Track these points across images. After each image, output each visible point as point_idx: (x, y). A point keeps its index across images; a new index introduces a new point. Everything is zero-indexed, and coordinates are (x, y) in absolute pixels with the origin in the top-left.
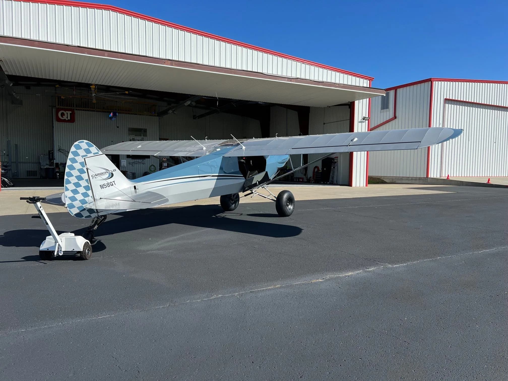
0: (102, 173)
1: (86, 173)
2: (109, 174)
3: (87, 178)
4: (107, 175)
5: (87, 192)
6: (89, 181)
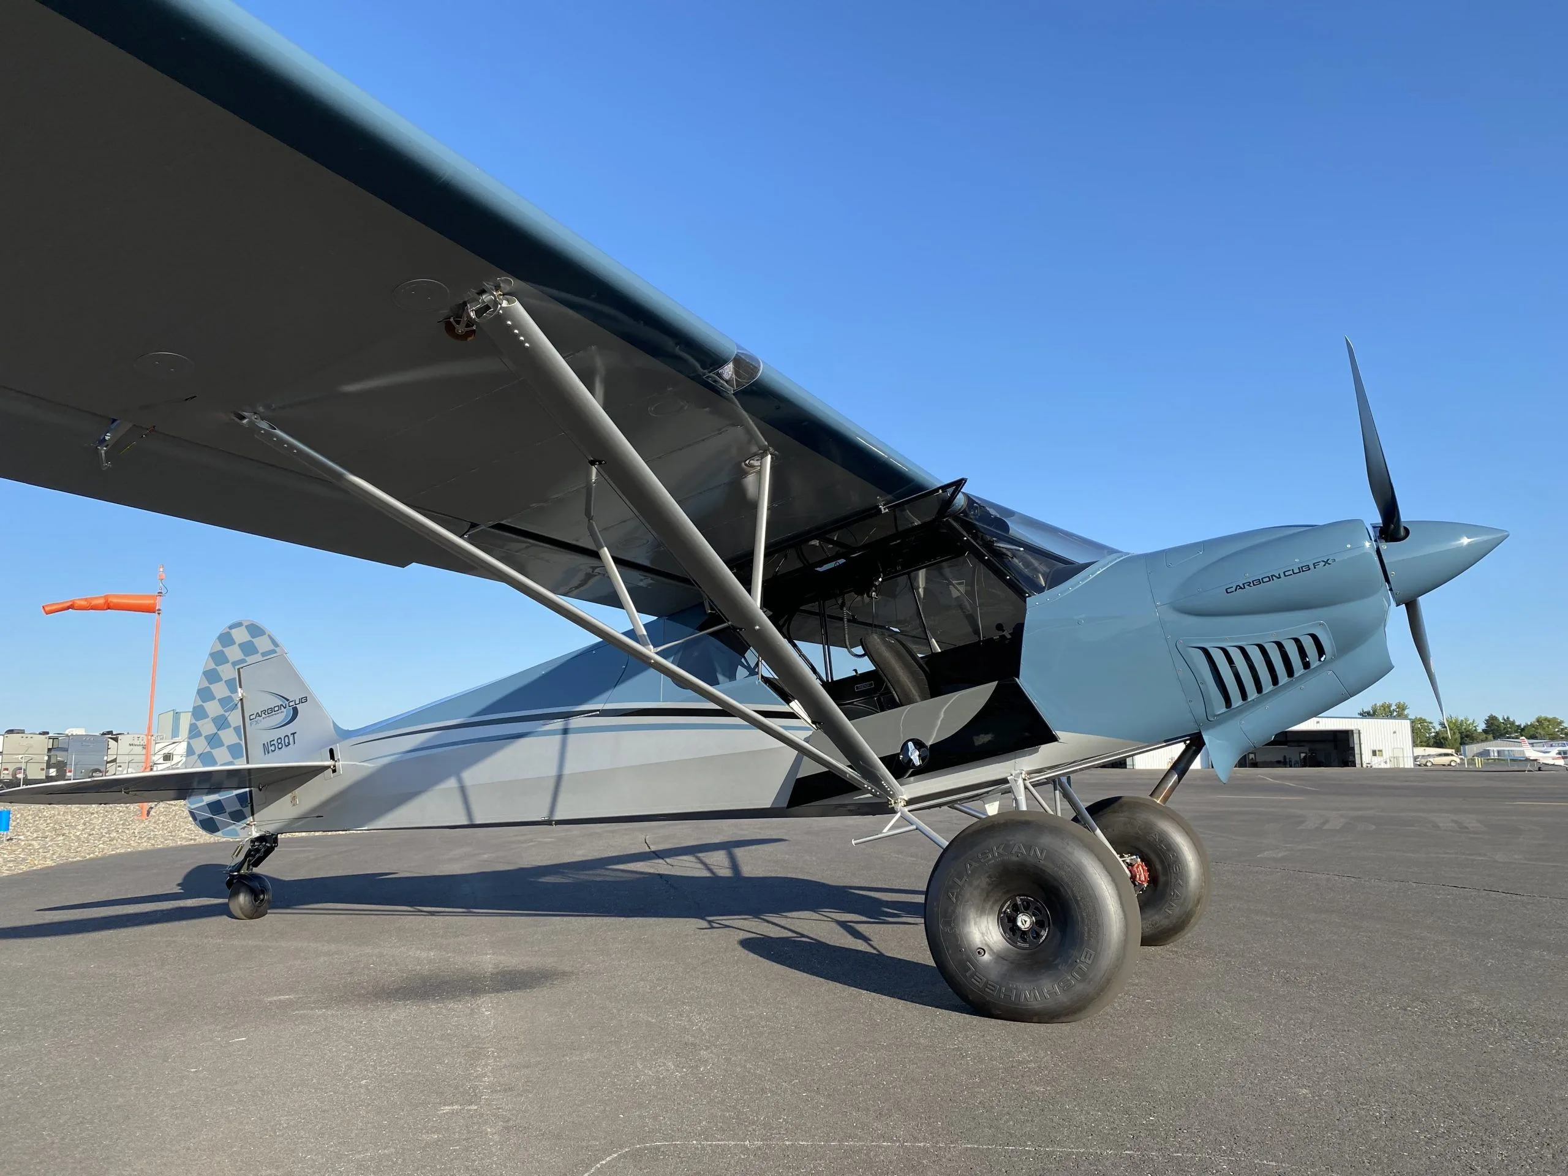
0: (272, 710)
1: (238, 708)
2: (288, 711)
3: (239, 722)
4: (282, 716)
5: (235, 761)
6: (242, 731)
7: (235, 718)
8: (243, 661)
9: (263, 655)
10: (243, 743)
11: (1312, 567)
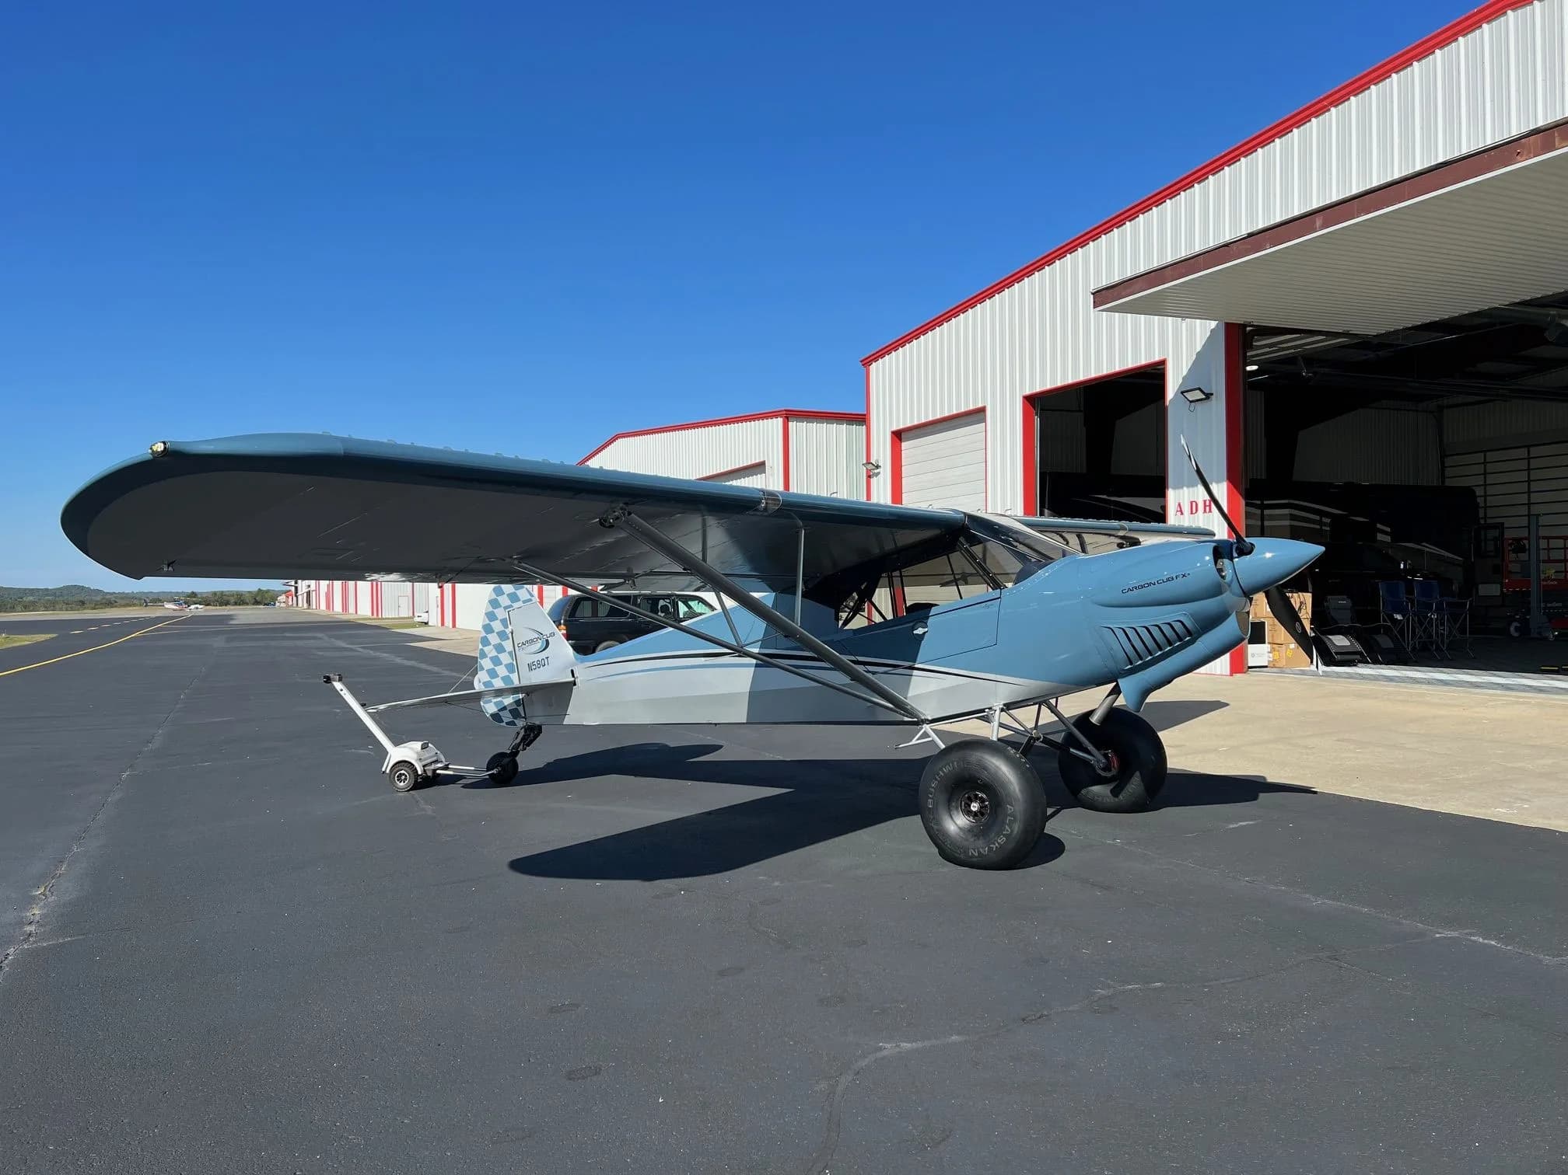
0: (532, 640)
1: (508, 638)
2: (543, 642)
3: (511, 649)
4: (539, 645)
5: (511, 675)
6: (513, 655)
7: (508, 645)
8: (511, 606)
9: (524, 602)
10: (515, 663)
11: (1175, 578)
